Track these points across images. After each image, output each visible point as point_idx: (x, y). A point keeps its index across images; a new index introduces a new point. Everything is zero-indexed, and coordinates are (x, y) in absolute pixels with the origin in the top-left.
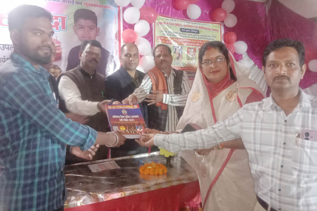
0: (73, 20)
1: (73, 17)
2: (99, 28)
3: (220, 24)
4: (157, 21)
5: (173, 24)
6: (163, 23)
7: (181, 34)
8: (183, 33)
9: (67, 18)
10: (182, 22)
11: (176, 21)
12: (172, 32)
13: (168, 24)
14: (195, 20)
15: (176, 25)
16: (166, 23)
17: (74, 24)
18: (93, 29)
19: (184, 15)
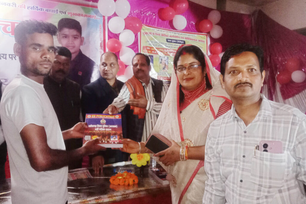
2: (83, 38)
3: (206, 35)
4: (142, 31)
5: (159, 35)
6: (148, 33)
7: (167, 44)
8: (169, 43)
10: (168, 32)
11: (162, 32)
12: (158, 42)
13: (153, 34)
14: (182, 30)
15: (162, 35)
16: (152, 34)
18: (77, 38)
19: (170, 26)
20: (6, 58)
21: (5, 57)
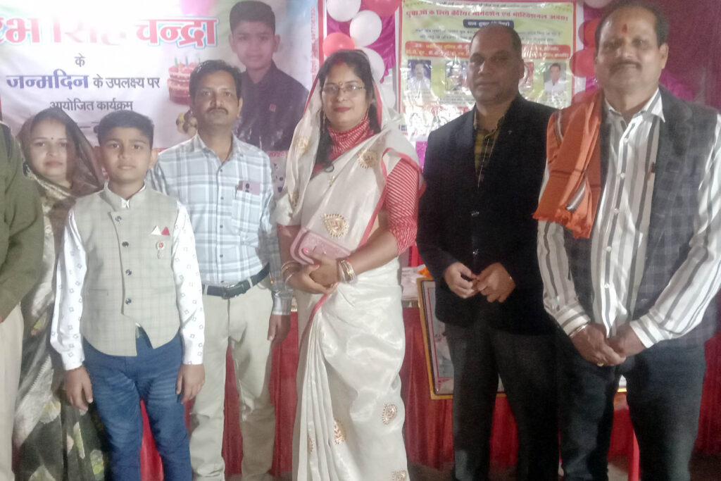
0: (228, 25)
1: (228, 18)
2: (279, 37)
3: (574, 2)
4: (405, 10)
5: (447, 13)
6: (419, 12)
7: (464, 32)
8: (470, 29)
9: (218, 21)
10: (469, 4)
11: (455, 6)
12: (443, 30)
13: (432, 12)
15: (455, 12)
16: (428, 13)
17: (231, 33)
18: (267, 39)
20: (143, 86)
21: (141, 83)
